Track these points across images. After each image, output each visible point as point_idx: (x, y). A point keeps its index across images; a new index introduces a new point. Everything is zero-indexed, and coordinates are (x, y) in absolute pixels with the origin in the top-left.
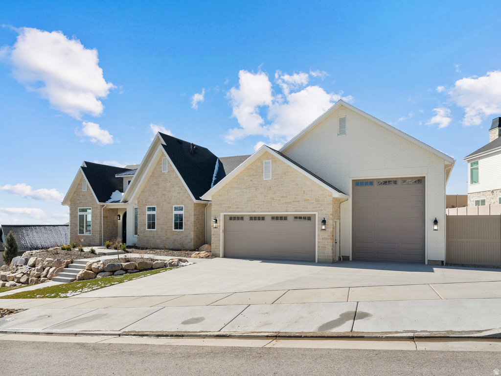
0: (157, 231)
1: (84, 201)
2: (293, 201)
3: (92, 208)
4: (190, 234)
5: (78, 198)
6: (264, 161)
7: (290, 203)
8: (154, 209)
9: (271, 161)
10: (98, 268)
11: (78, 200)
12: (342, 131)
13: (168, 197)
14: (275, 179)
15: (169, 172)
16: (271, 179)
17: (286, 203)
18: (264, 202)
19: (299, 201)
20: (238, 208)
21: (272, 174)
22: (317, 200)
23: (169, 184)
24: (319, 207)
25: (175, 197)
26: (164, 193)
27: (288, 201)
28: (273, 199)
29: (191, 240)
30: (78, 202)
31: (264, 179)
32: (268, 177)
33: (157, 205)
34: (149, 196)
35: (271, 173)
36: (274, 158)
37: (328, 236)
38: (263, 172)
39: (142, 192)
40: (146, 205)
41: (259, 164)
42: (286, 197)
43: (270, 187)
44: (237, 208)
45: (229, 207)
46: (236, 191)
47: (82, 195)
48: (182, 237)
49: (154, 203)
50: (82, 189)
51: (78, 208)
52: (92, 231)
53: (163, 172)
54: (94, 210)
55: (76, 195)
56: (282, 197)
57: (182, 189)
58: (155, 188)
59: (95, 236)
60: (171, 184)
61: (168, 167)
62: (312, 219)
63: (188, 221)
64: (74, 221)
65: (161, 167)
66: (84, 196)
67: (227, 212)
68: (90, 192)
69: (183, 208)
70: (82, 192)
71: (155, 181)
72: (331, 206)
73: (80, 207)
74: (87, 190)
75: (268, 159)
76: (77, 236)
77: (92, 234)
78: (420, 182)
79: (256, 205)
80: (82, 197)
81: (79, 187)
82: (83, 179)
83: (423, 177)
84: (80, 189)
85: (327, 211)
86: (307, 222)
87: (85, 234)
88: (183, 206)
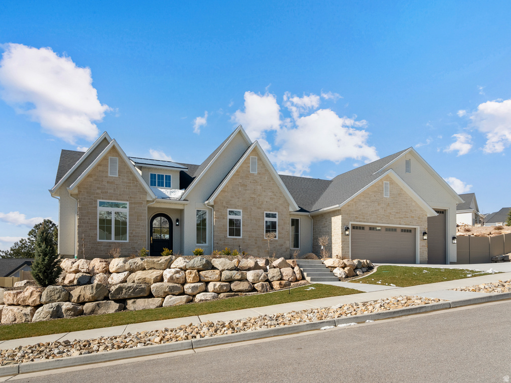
0: (243, 239)
1: (112, 191)
3: (130, 204)
4: (285, 243)
5: (99, 186)
6: (384, 182)
7: (402, 218)
11: (98, 188)
13: (259, 201)
14: (392, 198)
15: (259, 173)
16: (389, 197)
18: (384, 215)
19: (408, 217)
22: (419, 218)
23: (259, 187)
24: (420, 223)
25: (267, 202)
26: (253, 196)
27: (401, 216)
28: (390, 213)
30: (99, 191)
31: (384, 196)
32: (387, 195)
34: (232, 197)
35: (389, 193)
37: (425, 244)
38: (383, 191)
40: (228, 208)
41: (380, 183)
42: (400, 213)
43: (389, 204)
44: (363, 219)
45: (357, 217)
46: (363, 204)
47: (108, 182)
48: (276, 246)
49: (238, 206)
50: (107, 172)
51: (99, 201)
52: (130, 236)
53: (251, 172)
54: (133, 206)
55: (91, 179)
56: (397, 213)
57: (275, 195)
58: (240, 190)
59: (137, 243)
60: (263, 188)
61: (258, 168)
62: (412, 231)
63: (283, 229)
64: (89, 219)
65: (249, 167)
66: (112, 183)
67: (355, 221)
68: (126, 180)
69: (277, 216)
70: (107, 177)
71: (241, 181)
72: (426, 223)
73: (103, 199)
74: (119, 175)
75: (387, 181)
76: (96, 243)
77: (130, 240)
78: (443, 212)
79: (379, 217)
80: (106, 184)
81: (100, 168)
82: (109, 157)
83: (445, 210)
84: (103, 172)
85: (425, 227)
86: (409, 233)
87: (113, 240)
88: (277, 213)
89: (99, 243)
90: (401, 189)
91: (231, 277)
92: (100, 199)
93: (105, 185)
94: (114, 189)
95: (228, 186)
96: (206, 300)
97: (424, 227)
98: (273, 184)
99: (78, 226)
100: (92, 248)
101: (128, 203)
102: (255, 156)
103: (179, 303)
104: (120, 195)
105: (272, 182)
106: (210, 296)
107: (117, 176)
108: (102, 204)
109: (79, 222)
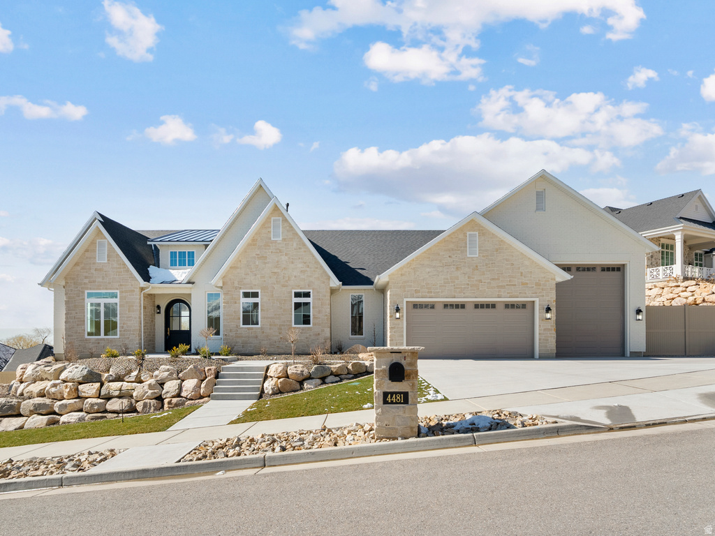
0: (262, 328)
1: (100, 280)
2: (507, 285)
3: (121, 292)
4: (323, 331)
5: (87, 274)
6: (468, 233)
7: (503, 287)
8: (255, 295)
9: (477, 233)
10: (302, 374)
11: (86, 277)
12: (540, 206)
13: (284, 277)
14: (484, 256)
15: (284, 240)
16: (477, 256)
17: (498, 287)
18: (468, 284)
19: (515, 285)
20: (431, 292)
21: (479, 250)
22: (538, 284)
23: (284, 258)
24: (540, 292)
25: (295, 277)
26: (276, 270)
27: (500, 284)
28: (480, 281)
29: (326, 339)
30: (86, 281)
31: (468, 256)
32: (473, 254)
33: (262, 289)
34: (247, 274)
35: (477, 249)
36: (482, 230)
37: (551, 326)
38: (466, 247)
39: (231, 268)
40: (240, 288)
41: (461, 236)
42: (498, 279)
43: (477, 266)
44: (428, 292)
45: (417, 291)
46: (428, 270)
47: (96, 270)
48: (310, 335)
49: (255, 285)
50: (95, 258)
51: (86, 292)
52: (120, 331)
53: (272, 239)
54: (124, 294)
55: (79, 268)
56: (493, 279)
57: (308, 267)
58: (257, 263)
59: (129, 338)
60: (289, 258)
61: (282, 233)
62: (528, 306)
63: (319, 312)
64: (76, 313)
65: (269, 232)
66: (100, 270)
67: (413, 297)
68: (115, 265)
69: (311, 294)
70: (94, 263)
71: (258, 253)
72: (554, 292)
73: (90, 289)
74: (108, 260)
75: (474, 231)
76: (84, 340)
77: (120, 335)
78: (618, 269)
79: (457, 288)
80: (94, 272)
81: (88, 254)
82: (98, 241)
83: (624, 265)
84: (90, 258)
85: (551, 298)
86: (521, 310)
87: (102, 336)
88: (311, 291)
89: (86, 339)
90: (502, 241)
91: (109, 393)
92: (88, 289)
93: (93, 274)
94: (103, 277)
95: (240, 261)
96: (69, 422)
97: (547, 298)
98: (305, 251)
99: (66, 322)
100: (80, 345)
101: (118, 291)
102: (279, 216)
103: (40, 425)
104: (110, 283)
105: (303, 250)
106: (76, 417)
107: (106, 261)
108: (90, 295)
109: (67, 318)
